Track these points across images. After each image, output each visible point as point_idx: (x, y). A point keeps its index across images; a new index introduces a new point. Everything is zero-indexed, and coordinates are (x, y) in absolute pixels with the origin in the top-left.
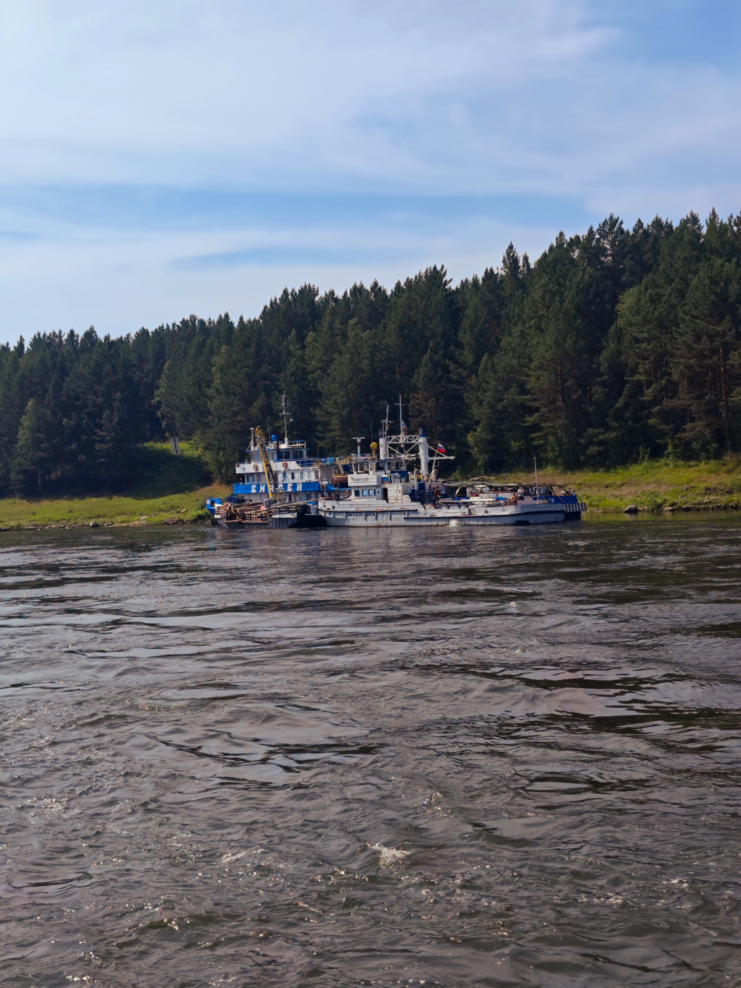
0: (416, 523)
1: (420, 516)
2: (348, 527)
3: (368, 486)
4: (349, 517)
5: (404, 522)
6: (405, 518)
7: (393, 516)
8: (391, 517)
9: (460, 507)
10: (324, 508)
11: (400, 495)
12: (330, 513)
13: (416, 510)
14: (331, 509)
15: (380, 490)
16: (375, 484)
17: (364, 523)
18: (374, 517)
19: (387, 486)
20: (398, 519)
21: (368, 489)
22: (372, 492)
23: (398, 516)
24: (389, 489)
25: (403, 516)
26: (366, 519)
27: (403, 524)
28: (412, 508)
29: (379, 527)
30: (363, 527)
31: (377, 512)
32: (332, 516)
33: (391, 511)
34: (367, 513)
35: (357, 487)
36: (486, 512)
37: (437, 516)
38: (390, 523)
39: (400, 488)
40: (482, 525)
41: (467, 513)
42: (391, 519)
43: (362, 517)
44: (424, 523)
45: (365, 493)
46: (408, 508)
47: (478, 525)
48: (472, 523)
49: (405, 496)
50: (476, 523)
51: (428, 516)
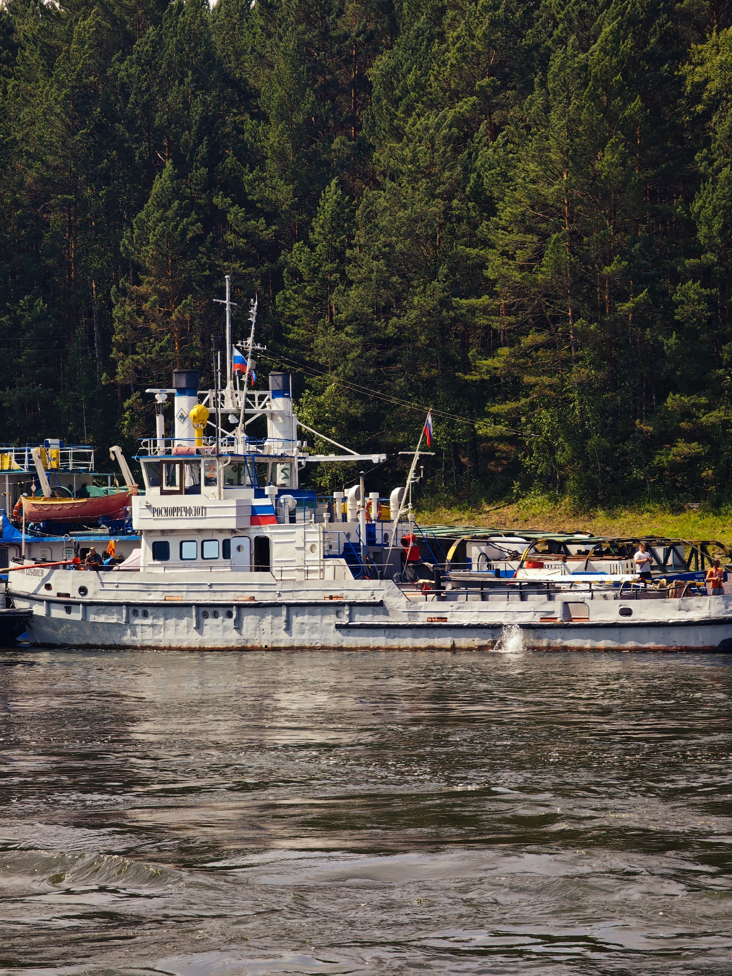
0: (380, 641)
1: (393, 620)
2: (134, 648)
3: (199, 531)
4: (137, 621)
5: (335, 638)
6: (338, 627)
7: (297, 620)
8: (288, 622)
9: (523, 598)
10: (43, 591)
11: (316, 556)
12: (69, 606)
13: (381, 604)
14: (76, 595)
15: (245, 543)
16: (232, 524)
17: (193, 639)
18: (230, 622)
19: (267, 530)
20: (313, 628)
21: (199, 539)
22: (213, 549)
23: (316, 619)
24: (273, 539)
25: (331, 619)
26: (199, 627)
27: (332, 643)
28: (365, 597)
29: (243, 649)
30: (191, 650)
31: (240, 606)
32: (76, 616)
33: (289, 605)
34: (206, 610)
35: (163, 532)
36: (626, 612)
37: (452, 621)
38: (284, 639)
39: (316, 538)
40: (607, 650)
41: (558, 615)
42: (288, 629)
43: (184, 622)
44: (408, 642)
45: (190, 550)
46: (351, 597)
47: (594, 650)
48: (574, 642)
49: (331, 562)
50: (588, 644)
51: (422, 620)
